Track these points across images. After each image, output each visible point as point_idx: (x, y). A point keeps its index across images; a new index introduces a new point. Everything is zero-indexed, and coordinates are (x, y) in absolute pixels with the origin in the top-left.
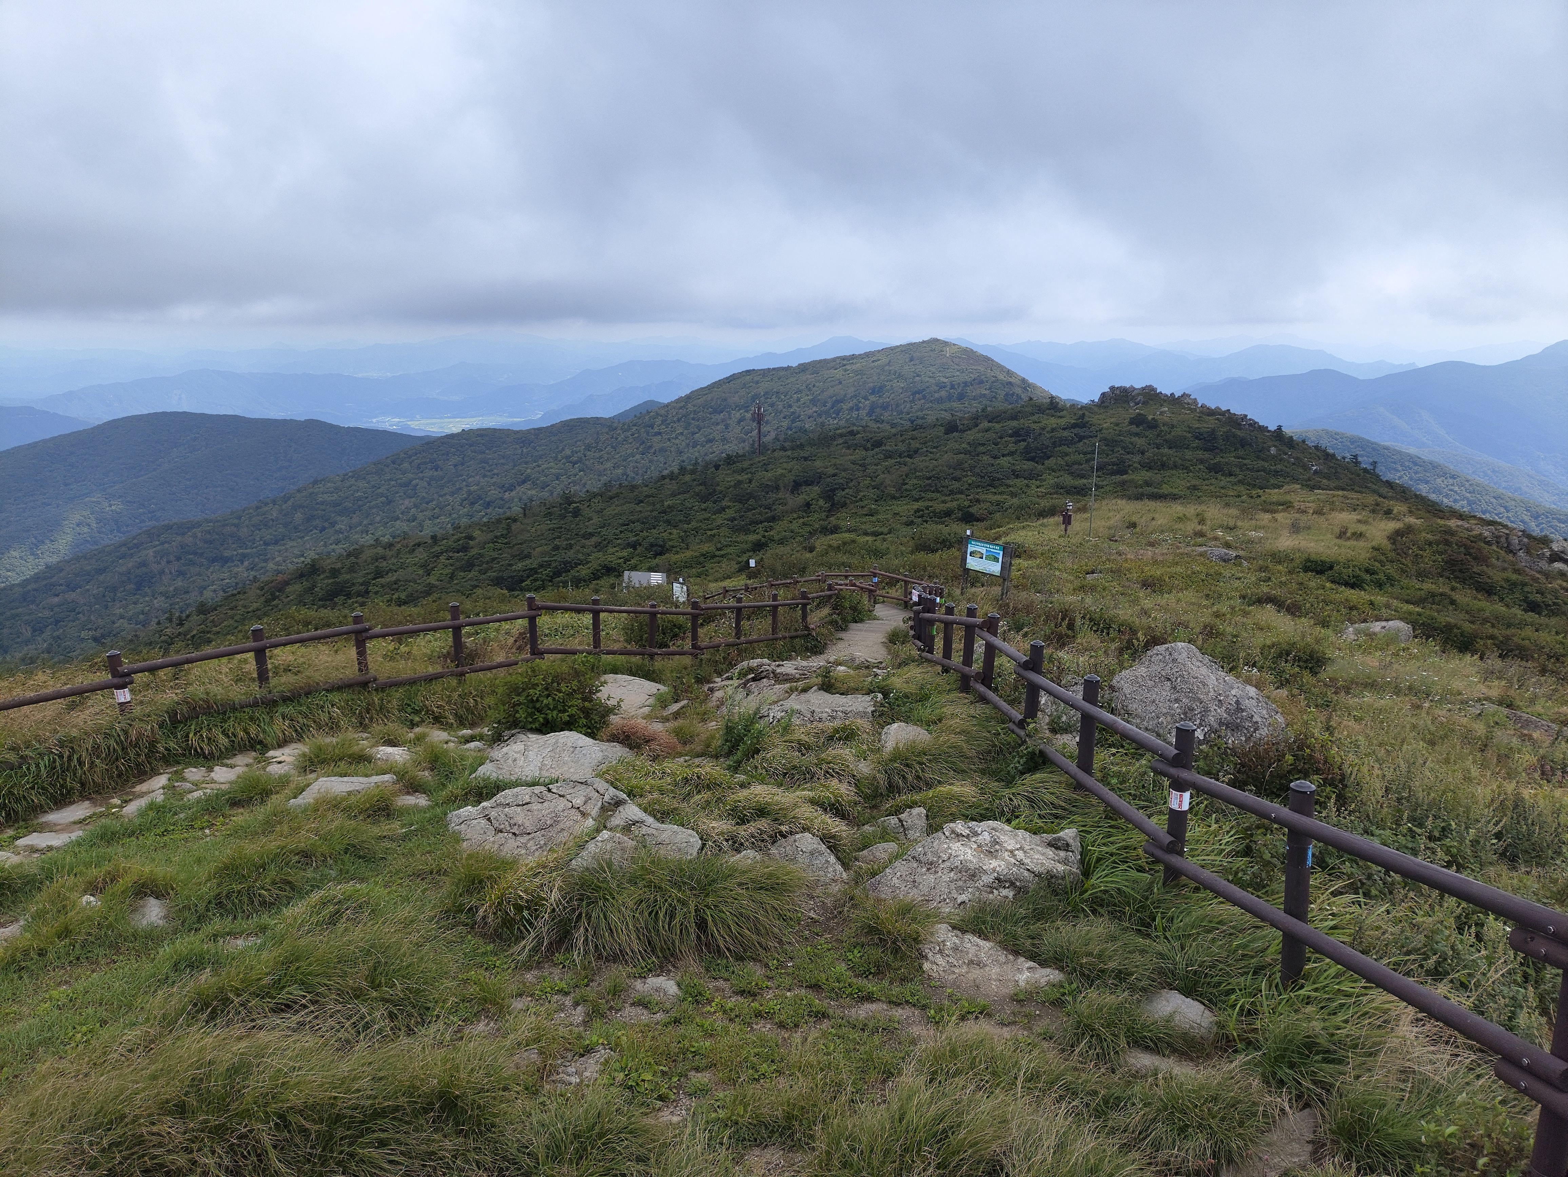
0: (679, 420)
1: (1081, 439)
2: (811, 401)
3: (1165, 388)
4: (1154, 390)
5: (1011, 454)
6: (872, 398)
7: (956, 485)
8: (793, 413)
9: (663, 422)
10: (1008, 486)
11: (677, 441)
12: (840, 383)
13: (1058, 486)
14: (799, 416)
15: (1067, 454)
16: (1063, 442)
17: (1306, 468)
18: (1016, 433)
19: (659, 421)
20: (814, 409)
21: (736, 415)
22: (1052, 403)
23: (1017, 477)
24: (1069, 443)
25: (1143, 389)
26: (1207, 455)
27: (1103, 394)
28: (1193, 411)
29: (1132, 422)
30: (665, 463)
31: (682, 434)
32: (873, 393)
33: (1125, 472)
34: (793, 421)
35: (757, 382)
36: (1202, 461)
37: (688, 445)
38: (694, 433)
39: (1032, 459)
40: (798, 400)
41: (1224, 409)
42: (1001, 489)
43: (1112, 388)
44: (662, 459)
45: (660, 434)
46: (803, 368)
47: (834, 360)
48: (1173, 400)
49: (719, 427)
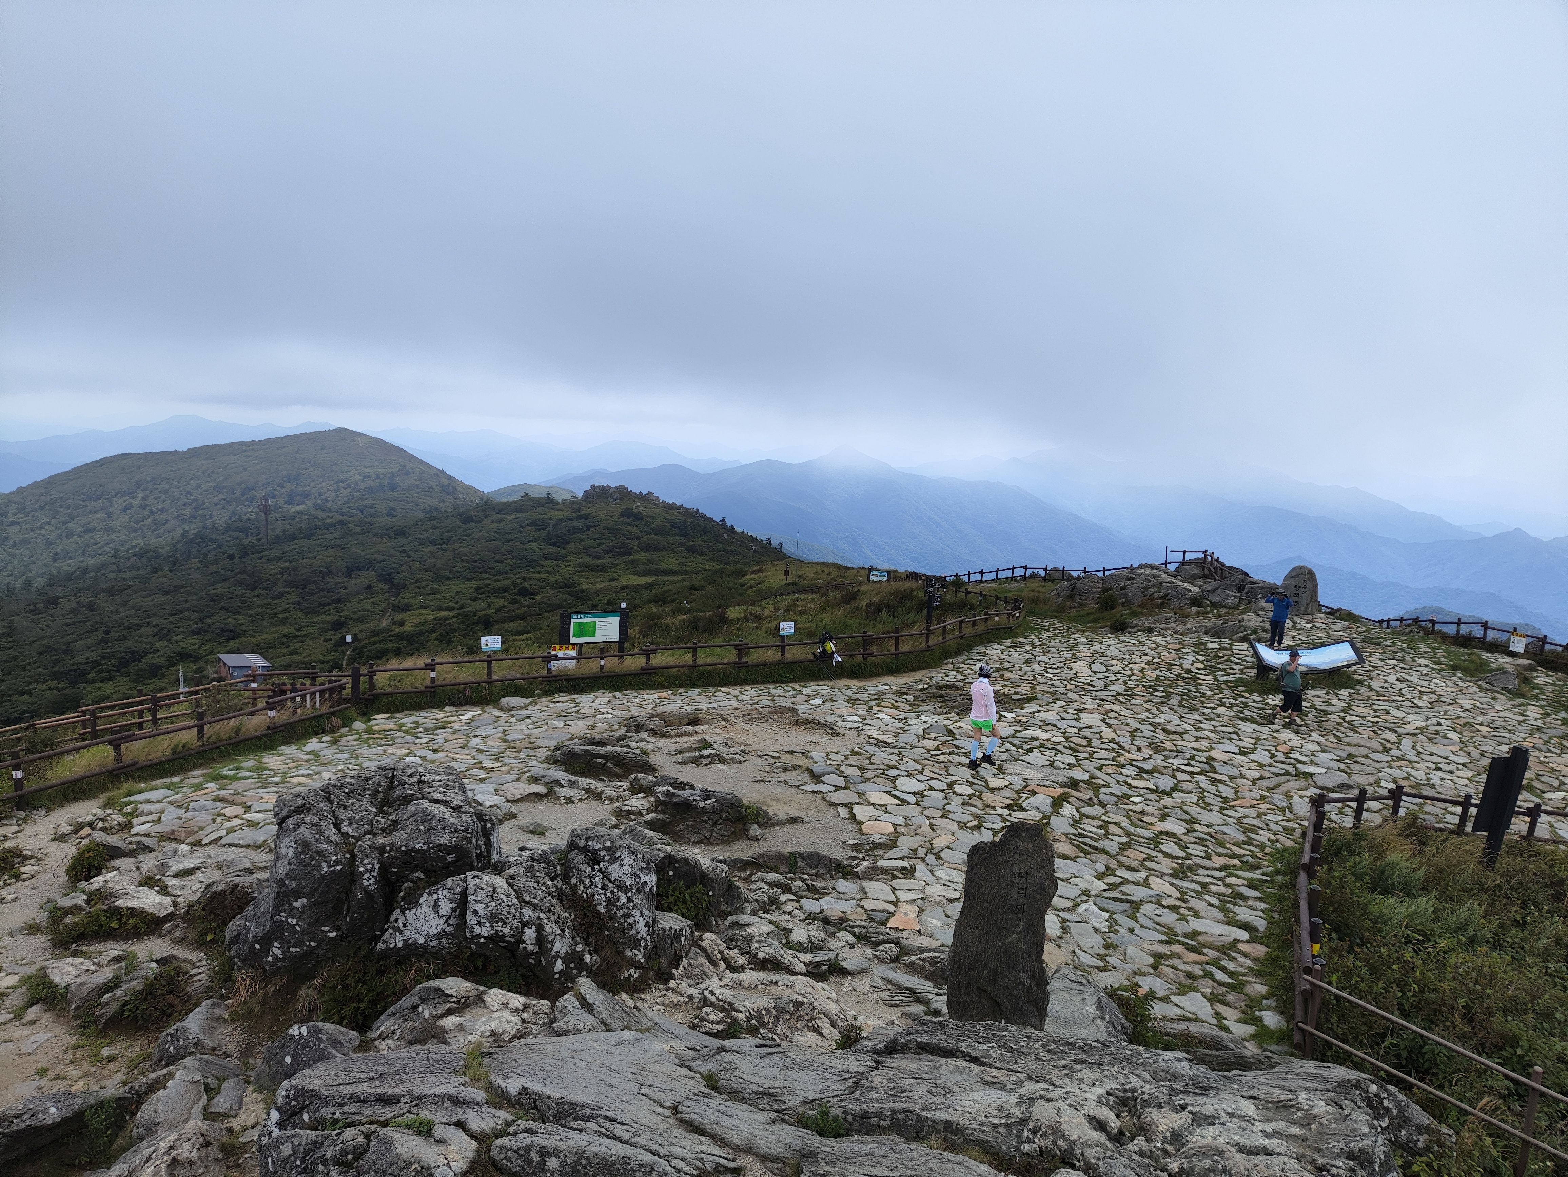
0: (42, 508)
1: (589, 528)
2: (215, 488)
3: (635, 488)
4: (626, 489)
5: (535, 540)
6: (289, 486)
7: (500, 566)
8: (194, 501)
9: (20, 510)
10: (543, 566)
11: (43, 532)
12: (245, 470)
13: (583, 566)
14: (203, 504)
15: (582, 540)
16: (576, 530)
17: (749, 549)
18: (534, 523)
19: (13, 509)
20: (221, 496)
21: (121, 502)
22: (549, 498)
23: (546, 559)
24: (582, 531)
25: (617, 488)
26: (683, 540)
27: (586, 491)
28: (658, 506)
29: (622, 514)
30: (32, 556)
31: (48, 523)
32: (288, 480)
33: (630, 554)
34: (197, 509)
35: (139, 467)
36: (681, 544)
37: (60, 536)
38: (65, 523)
39: (554, 544)
40: (198, 487)
41: (678, 503)
42: (538, 569)
43: (593, 487)
44: (27, 552)
45: (17, 523)
46: (194, 453)
47: (231, 445)
48: (641, 497)
49: (98, 516)
